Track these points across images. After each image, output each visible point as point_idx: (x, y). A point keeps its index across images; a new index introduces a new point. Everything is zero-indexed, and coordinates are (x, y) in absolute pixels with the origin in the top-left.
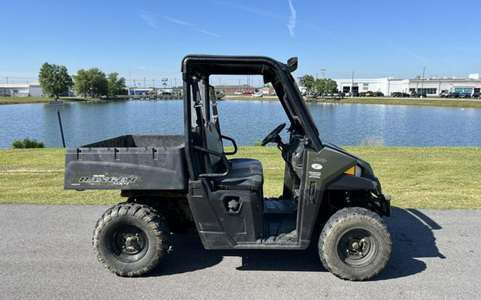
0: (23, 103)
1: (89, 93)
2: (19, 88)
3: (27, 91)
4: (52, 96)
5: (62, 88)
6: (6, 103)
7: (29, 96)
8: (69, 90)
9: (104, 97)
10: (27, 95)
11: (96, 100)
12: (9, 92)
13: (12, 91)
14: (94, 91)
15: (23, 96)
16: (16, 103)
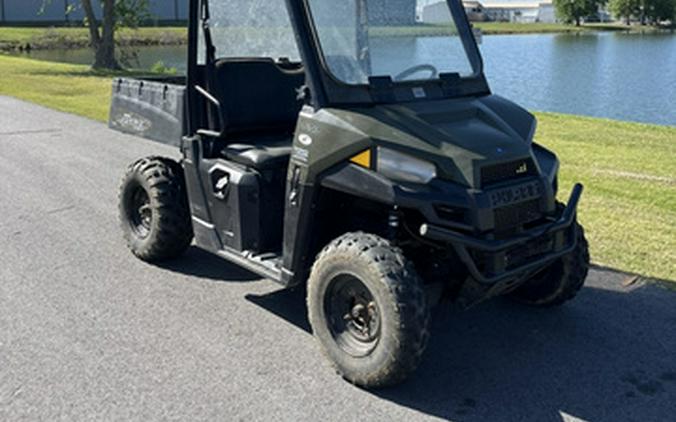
0: (521, 32)
1: (636, 15)
2: (524, 9)
3: (535, 14)
4: (570, 22)
5: (587, 8)
6: (495, 33)
7: (537, 20)
8: (600, 11)
9: (667, 23)
10: (534, 20)
11: (649, 29)
12: (508, 15)
13: (512, 14)
14: (647, 12)
15: (528, 20)
16: (510, 33)
